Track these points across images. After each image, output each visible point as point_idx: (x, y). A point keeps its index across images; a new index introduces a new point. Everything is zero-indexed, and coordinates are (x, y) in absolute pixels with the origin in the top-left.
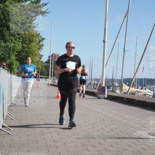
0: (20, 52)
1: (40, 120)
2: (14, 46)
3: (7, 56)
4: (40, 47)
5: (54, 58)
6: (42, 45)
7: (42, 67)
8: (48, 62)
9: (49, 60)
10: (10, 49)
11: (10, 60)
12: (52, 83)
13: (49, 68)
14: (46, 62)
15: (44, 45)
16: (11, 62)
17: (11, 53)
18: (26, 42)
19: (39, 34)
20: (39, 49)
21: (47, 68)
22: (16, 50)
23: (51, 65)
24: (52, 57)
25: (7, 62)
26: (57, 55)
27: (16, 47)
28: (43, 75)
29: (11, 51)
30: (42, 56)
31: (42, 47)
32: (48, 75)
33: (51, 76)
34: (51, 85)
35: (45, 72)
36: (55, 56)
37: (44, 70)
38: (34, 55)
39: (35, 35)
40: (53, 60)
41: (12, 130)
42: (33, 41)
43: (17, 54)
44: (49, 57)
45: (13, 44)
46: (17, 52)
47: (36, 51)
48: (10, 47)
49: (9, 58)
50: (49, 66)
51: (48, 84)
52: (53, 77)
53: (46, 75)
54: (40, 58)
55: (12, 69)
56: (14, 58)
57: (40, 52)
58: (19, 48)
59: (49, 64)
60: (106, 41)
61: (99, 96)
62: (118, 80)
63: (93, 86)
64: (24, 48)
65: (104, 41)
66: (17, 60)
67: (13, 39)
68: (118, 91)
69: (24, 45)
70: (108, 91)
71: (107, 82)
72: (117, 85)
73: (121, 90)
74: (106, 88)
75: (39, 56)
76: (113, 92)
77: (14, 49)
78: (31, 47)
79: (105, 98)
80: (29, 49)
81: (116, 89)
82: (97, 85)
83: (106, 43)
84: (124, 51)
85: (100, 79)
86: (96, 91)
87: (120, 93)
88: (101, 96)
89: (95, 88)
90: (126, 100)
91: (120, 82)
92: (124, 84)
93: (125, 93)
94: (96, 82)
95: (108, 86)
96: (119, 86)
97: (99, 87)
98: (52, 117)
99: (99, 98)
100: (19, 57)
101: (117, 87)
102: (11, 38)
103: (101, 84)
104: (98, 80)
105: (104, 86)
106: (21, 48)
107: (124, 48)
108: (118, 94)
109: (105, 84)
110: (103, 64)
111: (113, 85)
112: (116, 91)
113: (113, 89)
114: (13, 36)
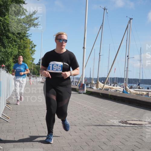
0: (16, 56)
1: (33, 110)
2: (12, 52)
3: (6, 59)
4: (33, 52)
6: (34, 51)
7: (34, 68)
8: (39, 64)
9: (39, 62)
10: (8, 53)
11: (9, 62)
12: (42, 81)
14: (37, 64)
16: (9, 64)
17: (9, 57)
18: (21, 48)
19: (32, 41)
20: (32, 53)
21: (38, 69)
22: (13, 54)
25: (6, 64)
27: (13, 52)
29: (9, 55)
31: (34, 52)
32: (39, 74)
33: (41, 76)
35: (36, 72)
37: (36, 70)
38: (28, 58)
39: (29, 42)
42: (27, 47)
43: (14, 57)
44: (40, 60)
46: (14, 56)
47: (29, 55)
49: (8, 60)
51: (39, 82)
54: (33, 61)
55: (10, 69)
57: (32, 56)
58: (16, 53)
59: (40, 65)
60: (85, 47)
61: (79, 91)
62: (94, 78)
63: (75, 83)
64: (20, 53)
65: (84, 48)
66: (14, 62)
67: (11, 45)
68: (95, 88)
69: (20, 50)
70: (87, 88)
71: (86, 80)
72: (94, 82)
73: (97, 87)
74: (85, 85)
75: (31, 59)
76: (90, 88)
77: (11, 54)
78: (25, 52)
79: (84, 93)
80: (23, 53)
81: (93, 86)
82: (78, 82)
83: (85, 49)
84: (100, 56)
85: (80, 78)
86: (77, 87)
87: (96, 89)
88: (81, 91)
89: (77, 85)
90: (101, 94)
91: (96, 80)
92: (99, 82)
93: (100, 89)
94: (77, 81)
95: (87, 83)
96: (96, 84)
97: (80, 84)
98: (42, 108)
99: (80, 93)
100: (16, 60)
101: (94, 84)
102: (10, 45)
103: (81, 82)
104: (79, 79)
105: (83, 83)
106: (17, 53)
107: (100, 53)
108: (95, 90)
109: (84, 82)
110: (83, 66)
111: (91, 83)
112: (93, 88)
113: (91, 86)
114: (11, 43)
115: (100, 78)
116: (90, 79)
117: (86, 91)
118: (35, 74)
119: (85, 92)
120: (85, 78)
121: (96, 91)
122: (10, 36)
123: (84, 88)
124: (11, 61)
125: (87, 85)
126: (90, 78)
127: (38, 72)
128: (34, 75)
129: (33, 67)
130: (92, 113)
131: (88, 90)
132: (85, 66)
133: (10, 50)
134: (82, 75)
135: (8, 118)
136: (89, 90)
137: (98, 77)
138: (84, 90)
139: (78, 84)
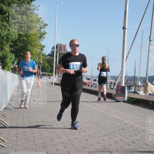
0: (16, 41)
2: (8, 34)
4: (42, 36)
5: (60, 50)
6: (44, 33)
7: (44, 61)
8: (52, 55)
9: (53, 52)
10: (3, 38)
11: (4, 52)
12: (57, 82)
13: (53, 63)
14: (49, 55)
15: (46, 33)
16: (5, 54)
17: (4, 43)
20: (40, 37)
21: (50, 62)
22: (11, 39)
23: (55, 59)
24: (57, 48)
26: (64, 45)
27: (10, 35)
28: (45, 71)
29: (4, 40)
30: (44, 47)
31: (44, 35)
32: (51, 71)
33: (56, 73)
34: (55, 84)
35: (48, 67)
36: (61, 47)
37: (46, 64)
38: (34, 45)
40: (58, 51)
41: (6, 141)
43: (12, 44)
44: (53, 48)
45: (6, 31)
46: (12, 42)
47: (36, 41)
48: (3, 36)
49: (2, 49)
50: (53, 60)
51: (52, 83)
52: (58, 74)
53: (48, 71)
54: (42, 50)
55: (5, 63)
56: (9, 50)
57: (41, 42)
58: (15, 37)
59: (53, 57)
60: (127, 27)
61: (117, 98)
62: (141, 78)
63: (110, 86)
64: (21, 37)
65: (124, 28)
66: (12, 52)
67: (7, 25)
68: (142, 93)
69: (21, 33)
70: (128, 92)
71: (128, 80)
72: (140, 84)
73: (146, 91)
74: (126, 88)
75: (40, 47)
76: (135, 93)
77: (8, 38)
78: (29, 36)
79: (124, 102)
80: (27, 37)
81: (139, 90)
82: (115, 84)
83: (126, 30)
84: (150, 41)
85: (118, 77)
86: (113, 92)
87: (144, 94)
88: (120, 98)
89: (112, 89)
90: (151, 103)
91: (144, 80)
92: (149, 83)
93: (150, 94)
94: (113, 81)
95: (128, 85)
96: (144, 86)
97: (117, 86)
98: (57, 125)
99: (117, 101)
100: (14, 48)
101: (140, 87)
102: (5, 24)
103: (120, 83)
104: (115, 78)
105: (123, 85)
106: (17, 36)
107: (150, 37)
108: (141, 95)
109: (125, 83)
110: (123, 57)
111: (135, 85)
112: (139, 92)
113: (135, 89)
114: (7, 21)
115: (149, 77)
116: (135, 78)
117: (128, 97)
118: (46, 71)
119: (126, 100)
120: (126, 77)
121: (144, 98)
122: (5, 10)
123: (124, 92)
124: (6, 49)
125: (129, 87)
126: (135, 76)
127: (50, 68)
128: (44, 73)
129: (42, 59)
130: (137, 133)
131: (131, 96)
132: (127, 58)
133: (6, 32)
134: (122, 72)
135: (4, 141)
136: (133, 97)
137: (147, 75)
138: (124, 96)
139: (114, 86)
